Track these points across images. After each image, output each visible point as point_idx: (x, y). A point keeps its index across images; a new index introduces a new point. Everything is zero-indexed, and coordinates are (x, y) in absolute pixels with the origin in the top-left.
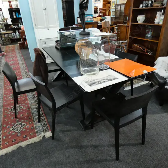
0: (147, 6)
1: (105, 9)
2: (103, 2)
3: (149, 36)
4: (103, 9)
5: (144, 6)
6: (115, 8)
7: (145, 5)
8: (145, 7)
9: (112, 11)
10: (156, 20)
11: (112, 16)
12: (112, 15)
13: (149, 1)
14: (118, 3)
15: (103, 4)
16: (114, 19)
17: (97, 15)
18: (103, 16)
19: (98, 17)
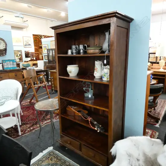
0: (79, 52)
1: (37, 54)
2: (35, 46)
3: (90, 96)
4: (35, 54)
5: (74, 51)
6: (47, 52)
7: (76, 50)
8: (76, 53)
9: (45, 56)
10: (95, 72)
11: (46, 61)
12: (45, 59)
13: (81, 46)
14: (49, 48)
15: (35, 48)
16: (47, 64)
17: (29, 59)
18: (36, 61)
19: (30, 61)
